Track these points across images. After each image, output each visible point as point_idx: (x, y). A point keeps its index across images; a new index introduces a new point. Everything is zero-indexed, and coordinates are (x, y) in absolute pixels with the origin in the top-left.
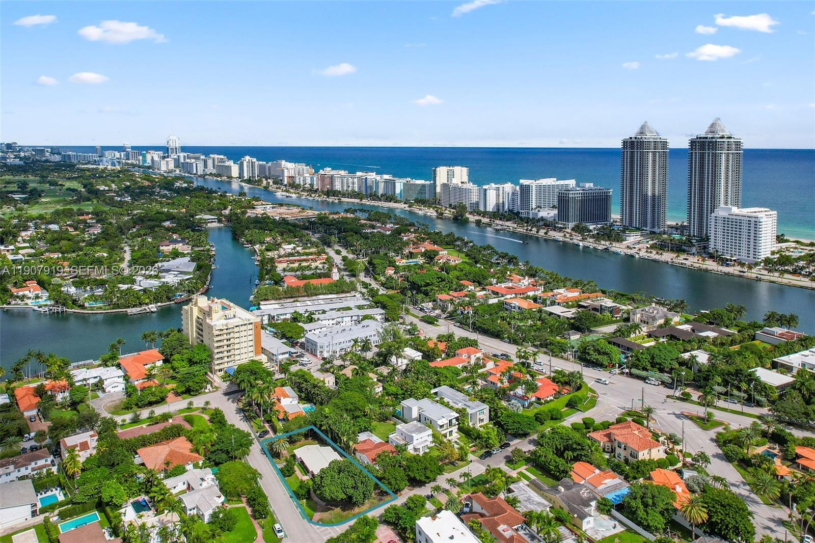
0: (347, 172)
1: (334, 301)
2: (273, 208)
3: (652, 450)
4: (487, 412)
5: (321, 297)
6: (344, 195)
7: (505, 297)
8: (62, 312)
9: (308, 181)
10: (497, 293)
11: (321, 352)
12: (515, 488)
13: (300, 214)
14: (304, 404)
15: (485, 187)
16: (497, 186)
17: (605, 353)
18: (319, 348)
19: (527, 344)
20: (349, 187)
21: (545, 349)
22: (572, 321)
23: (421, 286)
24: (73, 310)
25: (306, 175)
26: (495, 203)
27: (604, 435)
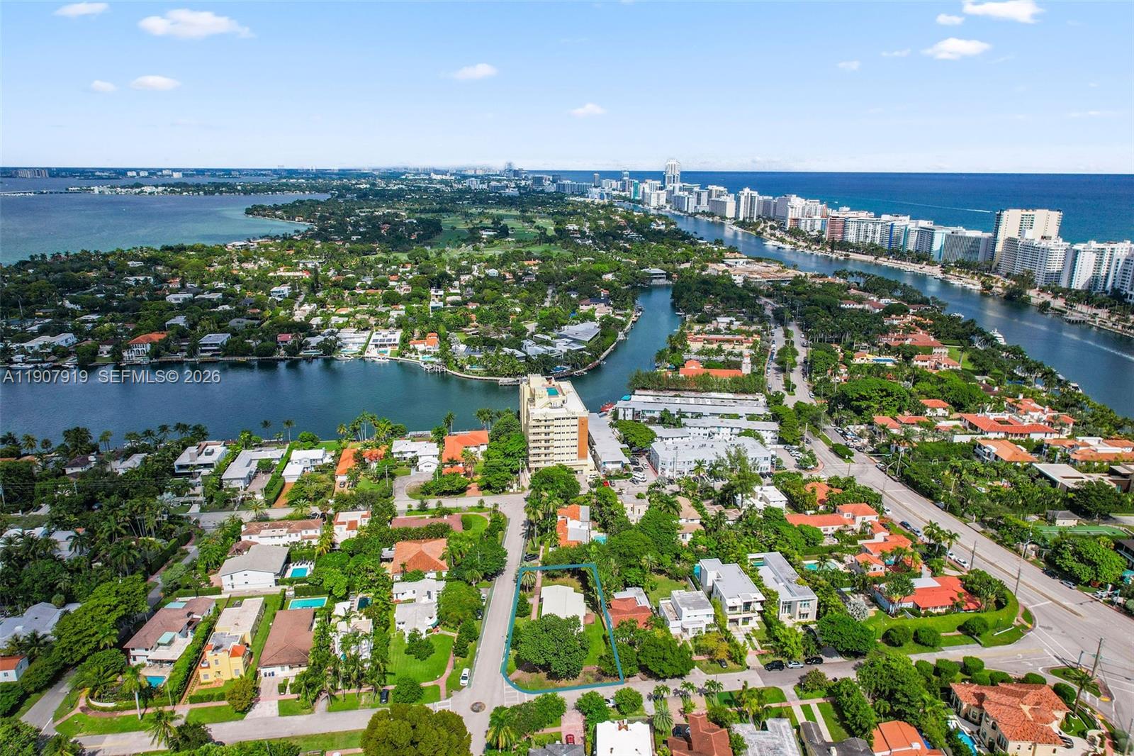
0: (873, 214)
1: (726, 402)
2: (747, 263)
3: (1039, 746)
4: (814, 605)
5: (714, 394)
6: (857, 250)
7: (986, 436)
8: (443, 372)
9: (818, 227)
10: (976, 428)
11: (663, 469)
12: (772, 725)
13: (779, 274)
14: (601, 532)
15: (1076, 247)
16: (1101, 246)
17: (1091, 563)
18: (660, 464)
19: (970, 517)
20: (867, 237)
21: (994, 532)
22: (1071, 495)
23: (852, 400)
24: (452, 372)
25: (815, 217)
26: (1090, 275)
27: (975, 694)
